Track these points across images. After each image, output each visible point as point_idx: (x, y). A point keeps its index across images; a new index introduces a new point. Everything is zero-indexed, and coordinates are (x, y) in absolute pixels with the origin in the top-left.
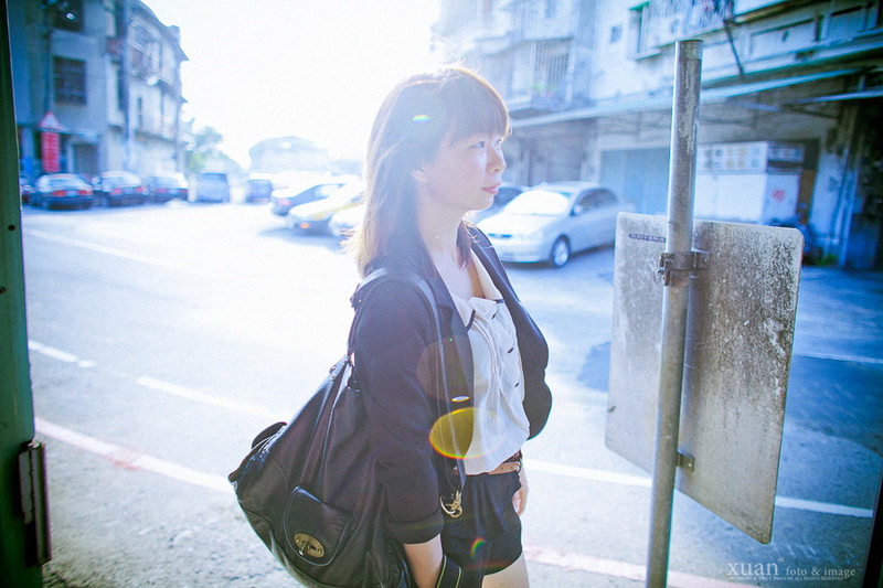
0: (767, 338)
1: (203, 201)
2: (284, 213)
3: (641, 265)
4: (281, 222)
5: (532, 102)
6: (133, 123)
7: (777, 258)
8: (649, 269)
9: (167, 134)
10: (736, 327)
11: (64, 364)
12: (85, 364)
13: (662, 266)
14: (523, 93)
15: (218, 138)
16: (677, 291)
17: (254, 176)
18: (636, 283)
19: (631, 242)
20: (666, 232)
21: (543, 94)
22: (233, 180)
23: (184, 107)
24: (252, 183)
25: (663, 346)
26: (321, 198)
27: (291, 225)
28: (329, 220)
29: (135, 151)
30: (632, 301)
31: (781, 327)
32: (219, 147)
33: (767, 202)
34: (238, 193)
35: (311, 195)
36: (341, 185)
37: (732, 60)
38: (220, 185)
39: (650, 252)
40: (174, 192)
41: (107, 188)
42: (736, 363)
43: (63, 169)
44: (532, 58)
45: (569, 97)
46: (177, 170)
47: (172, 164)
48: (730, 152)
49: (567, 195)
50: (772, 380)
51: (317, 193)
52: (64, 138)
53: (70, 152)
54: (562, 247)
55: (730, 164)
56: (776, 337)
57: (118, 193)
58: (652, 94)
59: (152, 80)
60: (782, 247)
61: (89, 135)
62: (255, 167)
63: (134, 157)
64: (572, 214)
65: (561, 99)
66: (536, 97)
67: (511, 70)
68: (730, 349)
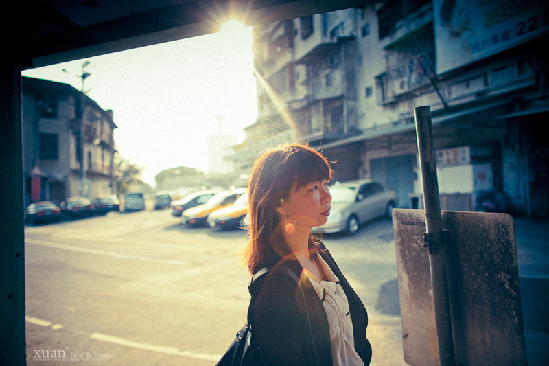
0: (502, 284)
1: (128, 211)
2: (179, 215)
3: (411, 240)
4: (177, 220)
5: (324, 135)
6: (86, 167)
7: (499, 232)
8: (417, 243)
9: (106, 172)
10: (480, 277)
11: (43, 329)
12: (57, 327)
13: (426, 241)
14: (318, 130)
15: (137, 172)
16: (437, 256)
17: (160, 193)
18: (410, 252)
19: (403, 226)
20: (425, 219)
21: (330, 130)
22: (146, 196)
23: (116, 155)
24: (158, 197)
25: (434, 293)
26: (201, 203)
27: (184, 222)
28: (207, 217)
29: (86, 184)
30: (409, 264)
31: (509, 276)
32: (137, 177)
33: (475, 182)
34: (150, 204)
35: (195, 203)
36: (213, 195)
37: (439, 100)
38: (138, 200)
39: (416, 232)
40: (111, 207)
41: (70, 207)
42: (484, 301)
43: (43, 199)
44: (321, 109)
45: (346, 130)
46: (112, 193)
47: (109, 190)
48: (448, 153)
49: (353, 189)
50: (511, 313)
51: (199, 201)
52: (44, 180)
53: (47, 188)
54: (353, 222)
55: (449, 161)
56: (507, 283)
57: (76, 210)
58: (395, 124)
59: (97, 142)
60: (500, 225)
61: (59, 176)
62: (160, 187)
63: (86, 187)
64: (357, 200)
65: (342, 131)
66: (326, 132)
67: (310, 118)
68: (479, 292)
